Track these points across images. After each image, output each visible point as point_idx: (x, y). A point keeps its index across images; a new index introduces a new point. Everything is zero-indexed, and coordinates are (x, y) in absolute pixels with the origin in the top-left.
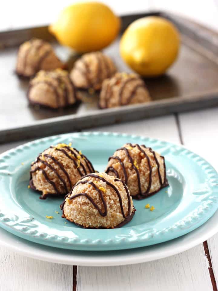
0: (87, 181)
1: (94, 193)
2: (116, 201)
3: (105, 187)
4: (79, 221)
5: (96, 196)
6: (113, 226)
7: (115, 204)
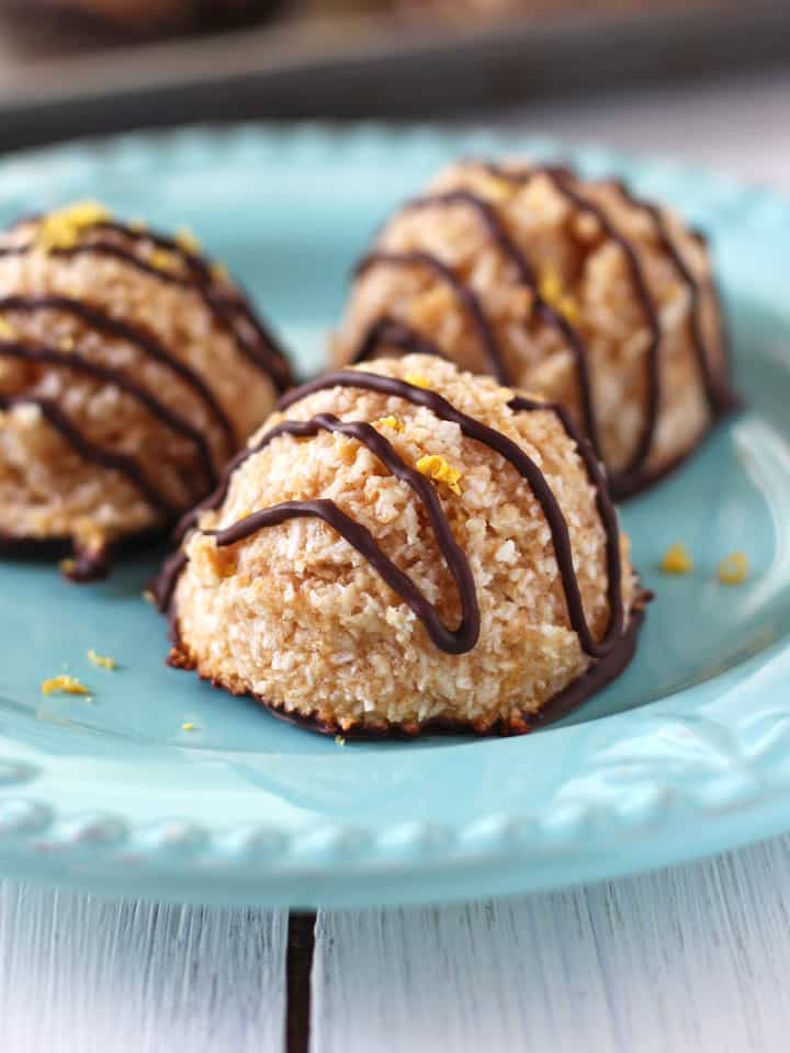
0: (332, 418)
1: (381, 499)
2: (531, 545)
3: (457, 452)
4: (289, 685)
5: (396, 519)
6: (516, 712)
7: (527, 564)
